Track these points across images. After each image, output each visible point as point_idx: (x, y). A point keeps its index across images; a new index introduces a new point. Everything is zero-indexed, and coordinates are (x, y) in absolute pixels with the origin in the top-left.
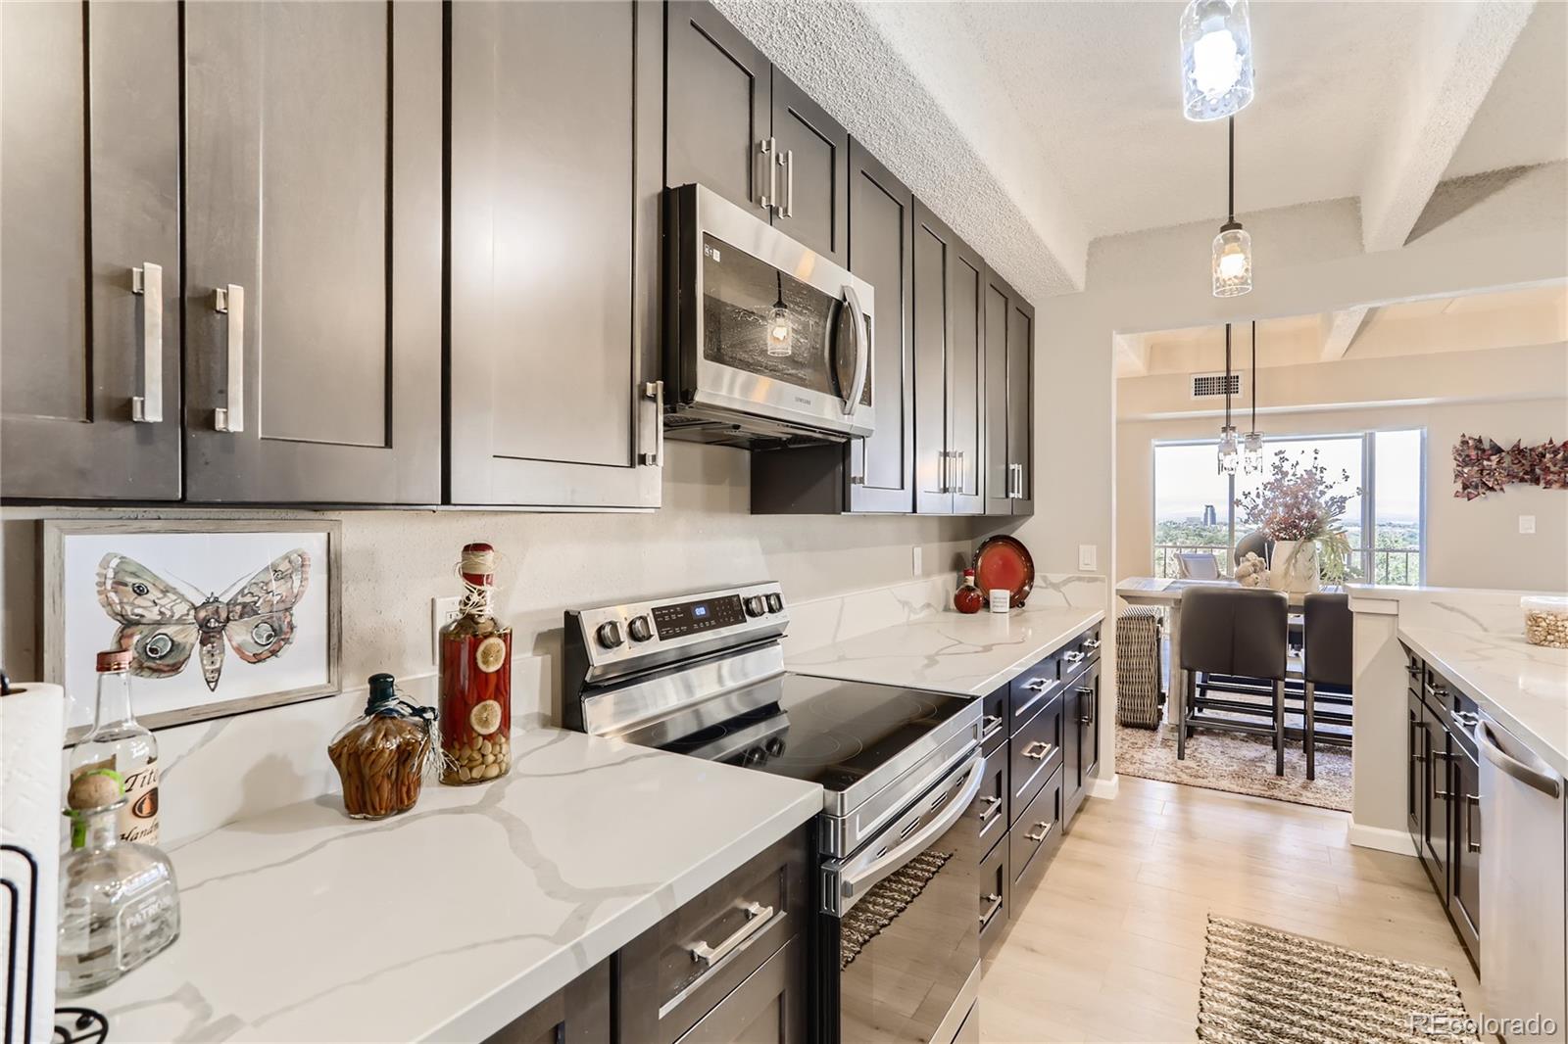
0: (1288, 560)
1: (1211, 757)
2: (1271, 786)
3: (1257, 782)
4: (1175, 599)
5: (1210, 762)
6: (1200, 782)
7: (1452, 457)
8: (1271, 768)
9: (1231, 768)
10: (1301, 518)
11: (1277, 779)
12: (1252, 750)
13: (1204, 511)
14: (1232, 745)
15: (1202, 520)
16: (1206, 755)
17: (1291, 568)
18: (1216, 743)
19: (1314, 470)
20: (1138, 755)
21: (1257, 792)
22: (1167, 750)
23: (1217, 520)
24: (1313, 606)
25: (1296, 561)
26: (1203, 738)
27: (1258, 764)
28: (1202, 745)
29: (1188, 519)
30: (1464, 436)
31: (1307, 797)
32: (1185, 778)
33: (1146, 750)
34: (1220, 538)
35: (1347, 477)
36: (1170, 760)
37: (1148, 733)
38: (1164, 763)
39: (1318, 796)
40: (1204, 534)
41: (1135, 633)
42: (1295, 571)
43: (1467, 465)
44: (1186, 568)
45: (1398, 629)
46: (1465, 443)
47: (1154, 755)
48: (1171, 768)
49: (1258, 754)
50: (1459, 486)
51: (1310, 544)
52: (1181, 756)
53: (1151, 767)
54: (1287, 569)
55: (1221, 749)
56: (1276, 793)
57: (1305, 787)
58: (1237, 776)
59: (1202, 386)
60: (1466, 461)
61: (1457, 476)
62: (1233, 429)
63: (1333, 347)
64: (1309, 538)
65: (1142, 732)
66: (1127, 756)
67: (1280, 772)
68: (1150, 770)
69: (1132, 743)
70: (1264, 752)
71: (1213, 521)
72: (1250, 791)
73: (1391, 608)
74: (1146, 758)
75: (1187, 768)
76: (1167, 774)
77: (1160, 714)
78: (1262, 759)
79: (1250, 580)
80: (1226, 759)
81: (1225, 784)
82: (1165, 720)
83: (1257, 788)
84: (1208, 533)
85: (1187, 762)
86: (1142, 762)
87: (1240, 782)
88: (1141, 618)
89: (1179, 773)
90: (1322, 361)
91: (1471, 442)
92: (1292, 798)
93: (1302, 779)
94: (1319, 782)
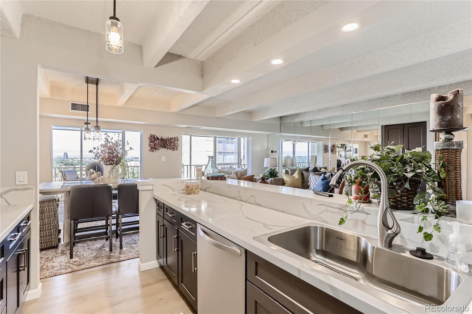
0: (110, 172)
1: (84, 252)
2: (109, 257)
3: (104, 257)
4: (66, 191)
5: (84, 255)
6: (82, 267)
7: (148, 140)
8: (107, 249)
9: (93, 255)
10: (113, 157)
11: (111, 254)
12: (98, 244)
13: (64, 155)
14: (91, 244)
15: (63, 157)
16: (82, 252)
17: (111, 174)
18: (85, 245)
19: (118, 141)
20: (50, 264)
21: (105, 262)
22: (64, 256)
23: (68, 157)
24: (120, 188)
25: (112, 172)
26: (79, 245)
27: (102, 249)
28: (79, 248)
29: (58, 157)
30: (151, 134)
31: (122, 257)
32: (75, 268)
33: (54, 259)
34: (69, 163)
35: (128, 144)
36: (67, 261)
37: (53, 250)
38: (64, 264)
39: (125, 255)
40: (63, 162)
41: (46, 208)
42: (112, 176)
43: (152, 142)
44: (65, 176)
45: (153, 194)
46: (151, 136)
47: (58, 261)
48: (68, 265)
49: (101, 245)
50: (150, 148)
51: (117, 166)
52: (71, 257)
53: (58, 268)
54: (110, 175)
55: (87, 247)
56: (112, 260)
57: (120, 253)
58: (96, 258)
59: (75, 107)
60: (151, 141)
61: (149, 145)
62: (89, 124)
63: (122, 101)
64: (117, 164)
65: (50, 251)
66: (45, 267)
67: (111, 250)
68: (58, 270)
69: (47, 258)
70: (103, 243)
71: (67, 158)
72: (103, 263)
73: (151, 188)
74: (55, 264)
75: (75, 262)
76: (66, 269)
77: (59, 239)
78: (103, 246)
79: (96, 180)
80: (90, 251)
81: (92, 264)
82: (62, 242)
83: (105, 260)
84: (65, 162)
85: (75, 259)
86: (53, 267)
87: (98, 260)
88: (49, 201)
89: (72, 266)
90: (117, 105)
91: (152, 136)
92: (117, 260)
93: (118, 250)
94: (124, 249)
